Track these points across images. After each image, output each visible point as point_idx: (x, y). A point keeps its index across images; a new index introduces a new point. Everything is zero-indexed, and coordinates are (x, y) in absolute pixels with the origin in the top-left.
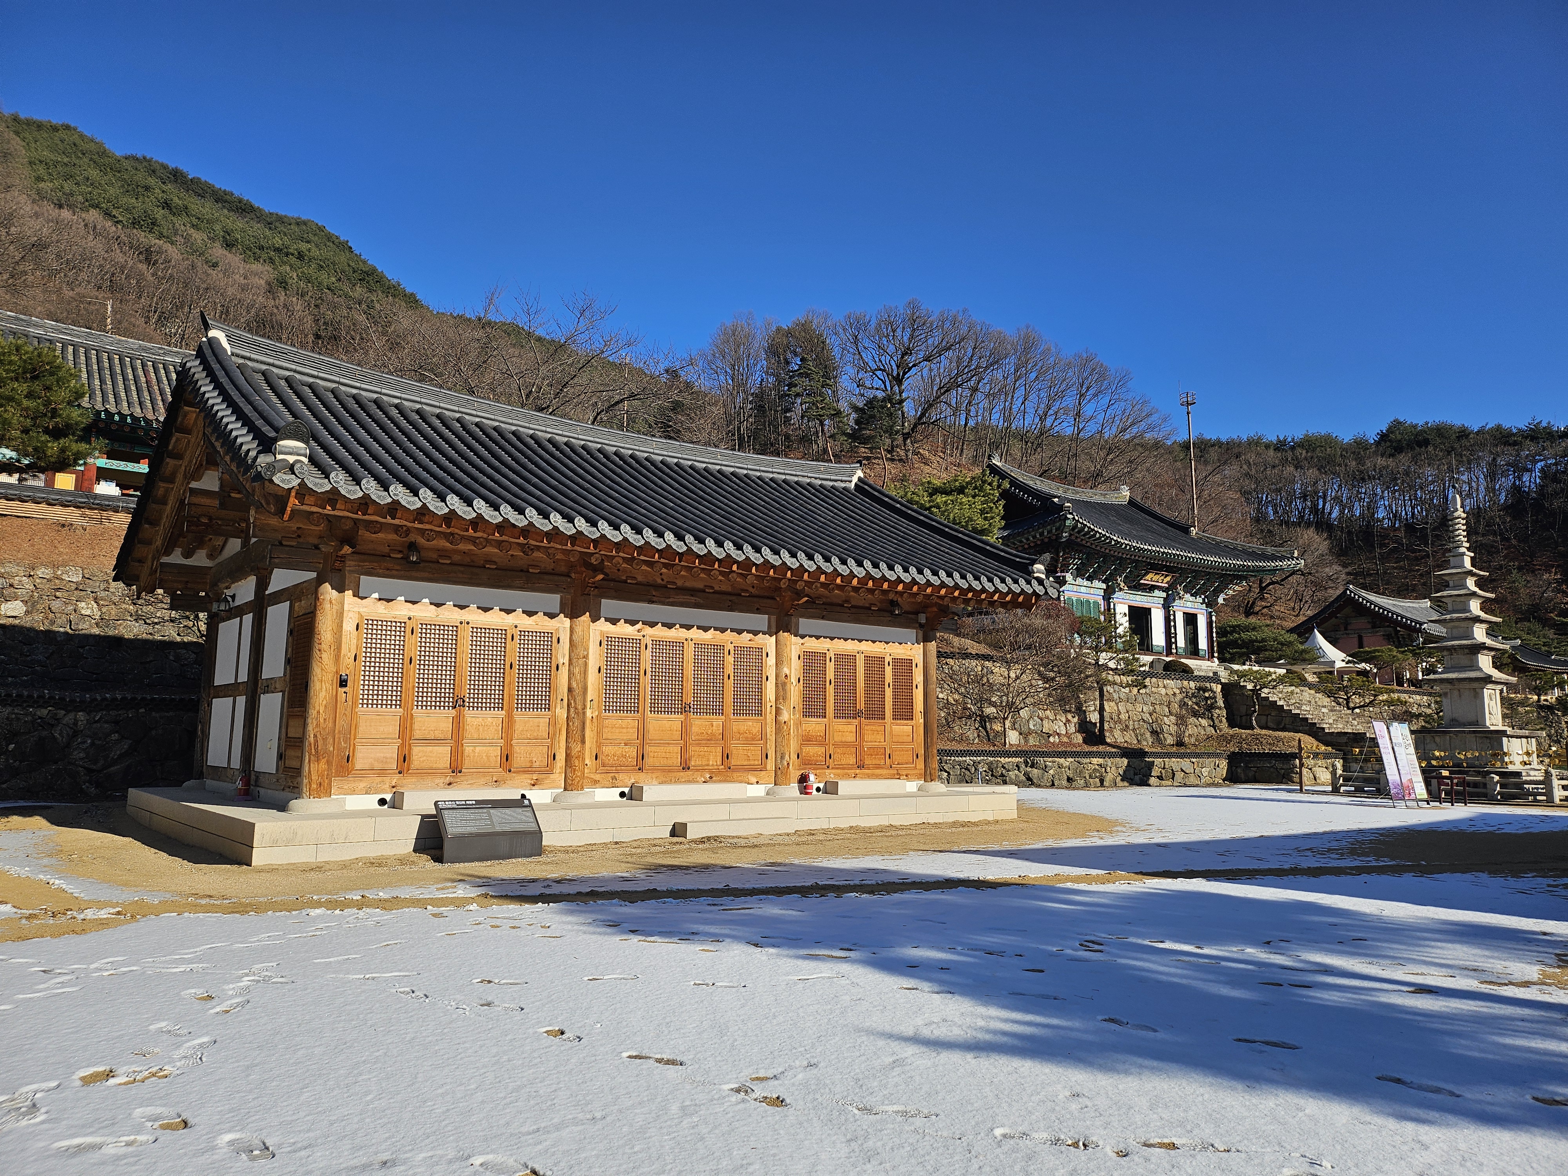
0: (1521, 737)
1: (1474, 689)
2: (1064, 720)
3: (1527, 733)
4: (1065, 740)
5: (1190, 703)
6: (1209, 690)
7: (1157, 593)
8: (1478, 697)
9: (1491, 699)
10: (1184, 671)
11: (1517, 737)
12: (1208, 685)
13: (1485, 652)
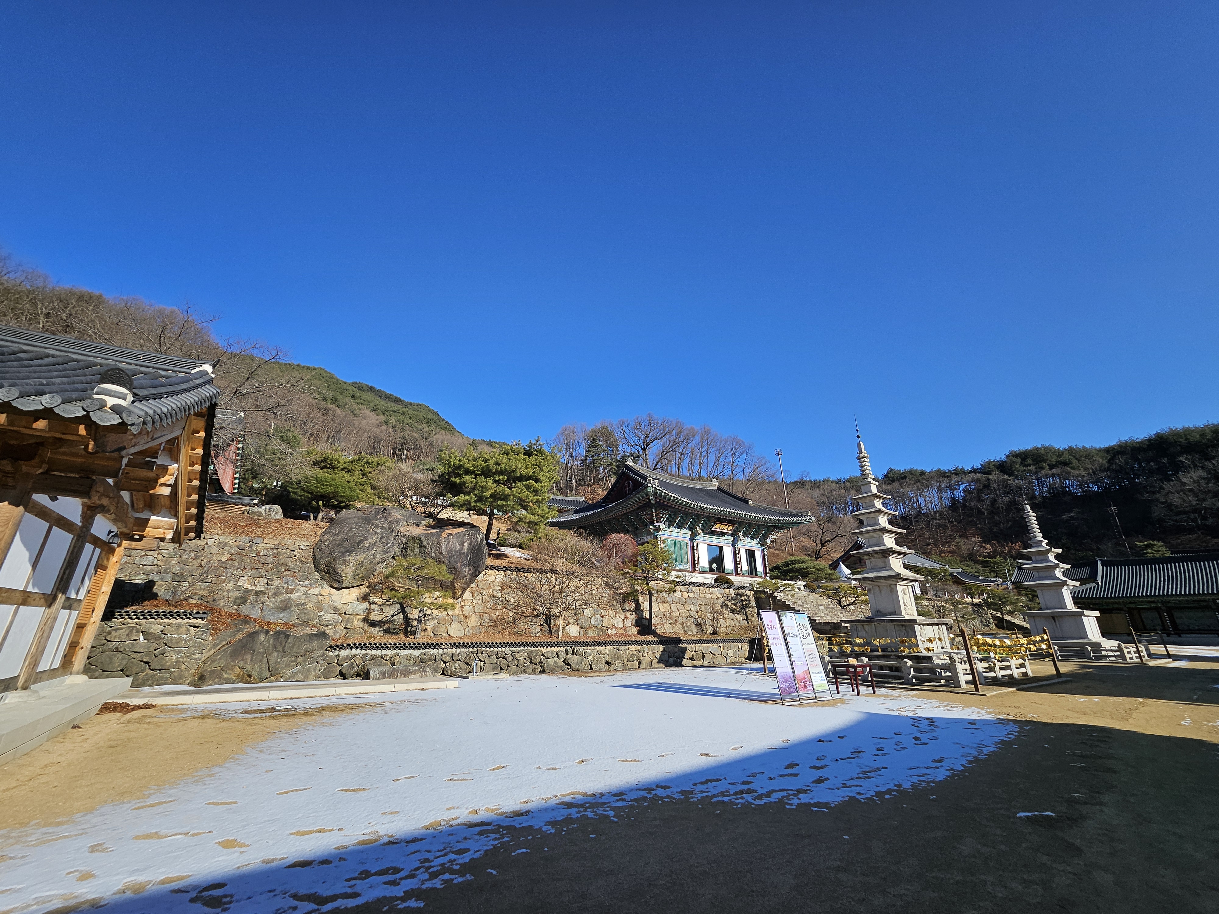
0: (932, 625)
1: (890, 585)
2: (623, 617)
3: (936, 620)
4: (622, 632)
5: (729, 604)
6: (744, 596)
7: (726, 537)
8: (894, 591)
9: (905, 594)
10: (727, 583)
11: (928, 624)
12: (744, 591)
13: (895, 555)
